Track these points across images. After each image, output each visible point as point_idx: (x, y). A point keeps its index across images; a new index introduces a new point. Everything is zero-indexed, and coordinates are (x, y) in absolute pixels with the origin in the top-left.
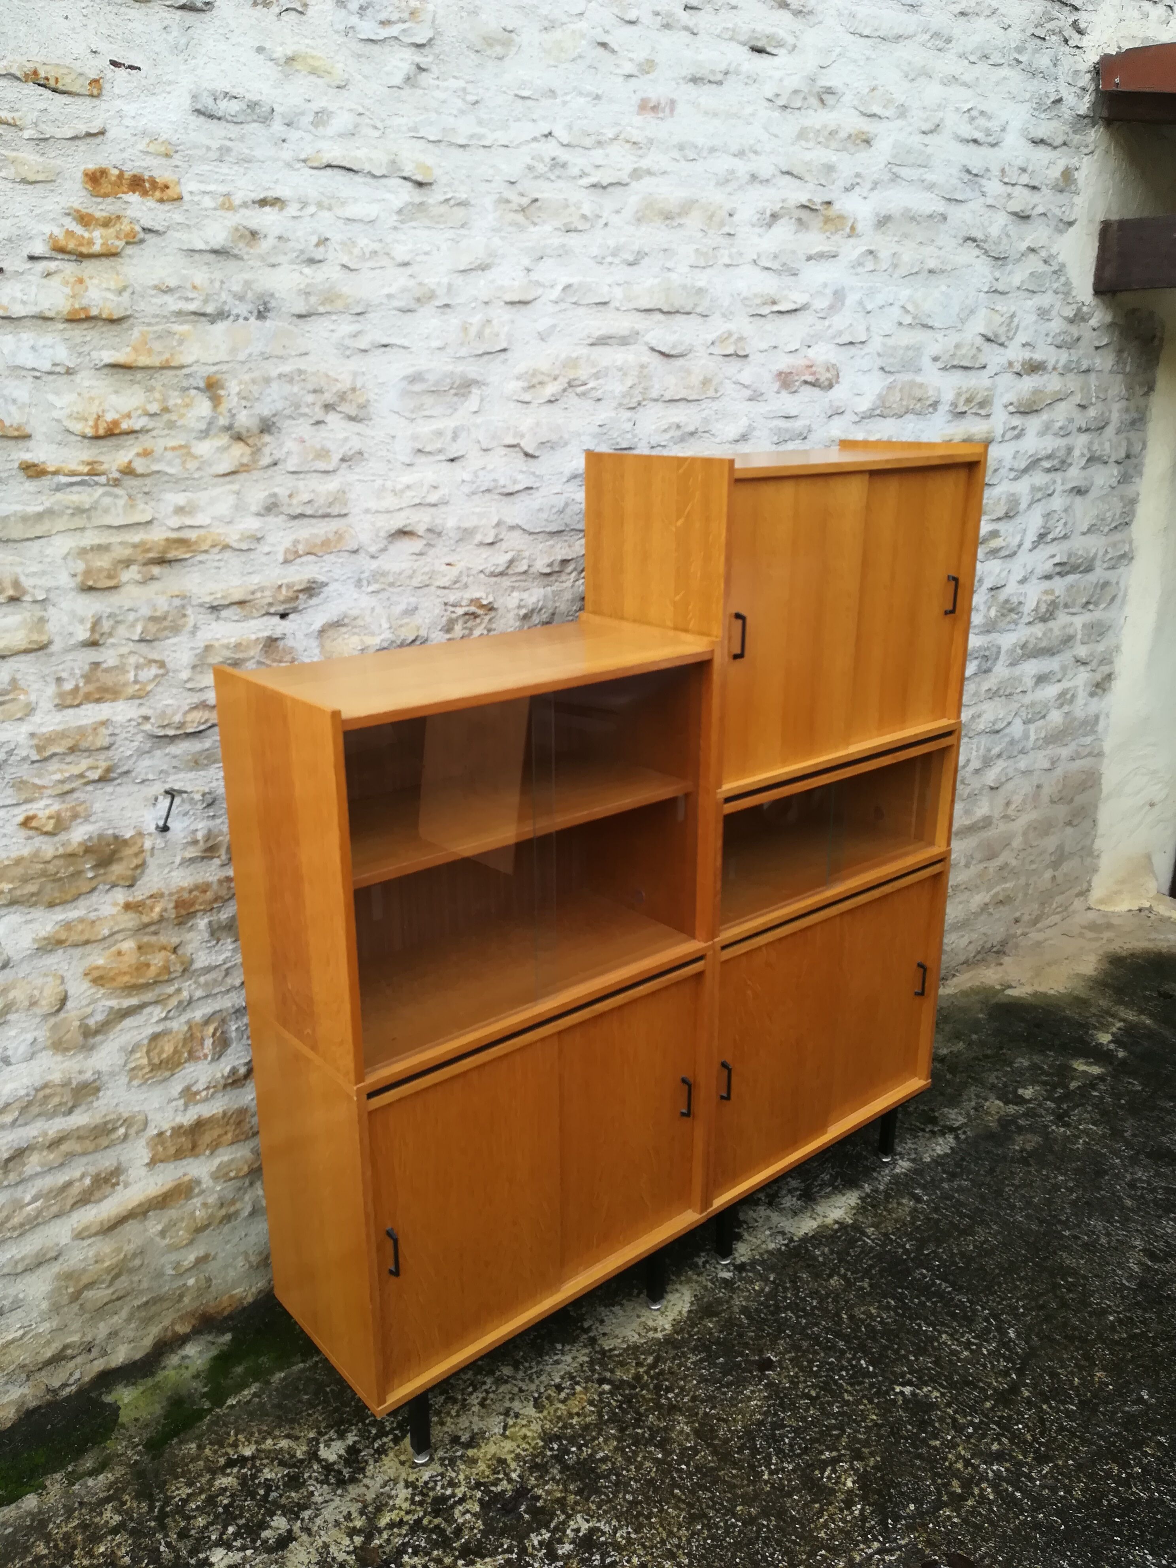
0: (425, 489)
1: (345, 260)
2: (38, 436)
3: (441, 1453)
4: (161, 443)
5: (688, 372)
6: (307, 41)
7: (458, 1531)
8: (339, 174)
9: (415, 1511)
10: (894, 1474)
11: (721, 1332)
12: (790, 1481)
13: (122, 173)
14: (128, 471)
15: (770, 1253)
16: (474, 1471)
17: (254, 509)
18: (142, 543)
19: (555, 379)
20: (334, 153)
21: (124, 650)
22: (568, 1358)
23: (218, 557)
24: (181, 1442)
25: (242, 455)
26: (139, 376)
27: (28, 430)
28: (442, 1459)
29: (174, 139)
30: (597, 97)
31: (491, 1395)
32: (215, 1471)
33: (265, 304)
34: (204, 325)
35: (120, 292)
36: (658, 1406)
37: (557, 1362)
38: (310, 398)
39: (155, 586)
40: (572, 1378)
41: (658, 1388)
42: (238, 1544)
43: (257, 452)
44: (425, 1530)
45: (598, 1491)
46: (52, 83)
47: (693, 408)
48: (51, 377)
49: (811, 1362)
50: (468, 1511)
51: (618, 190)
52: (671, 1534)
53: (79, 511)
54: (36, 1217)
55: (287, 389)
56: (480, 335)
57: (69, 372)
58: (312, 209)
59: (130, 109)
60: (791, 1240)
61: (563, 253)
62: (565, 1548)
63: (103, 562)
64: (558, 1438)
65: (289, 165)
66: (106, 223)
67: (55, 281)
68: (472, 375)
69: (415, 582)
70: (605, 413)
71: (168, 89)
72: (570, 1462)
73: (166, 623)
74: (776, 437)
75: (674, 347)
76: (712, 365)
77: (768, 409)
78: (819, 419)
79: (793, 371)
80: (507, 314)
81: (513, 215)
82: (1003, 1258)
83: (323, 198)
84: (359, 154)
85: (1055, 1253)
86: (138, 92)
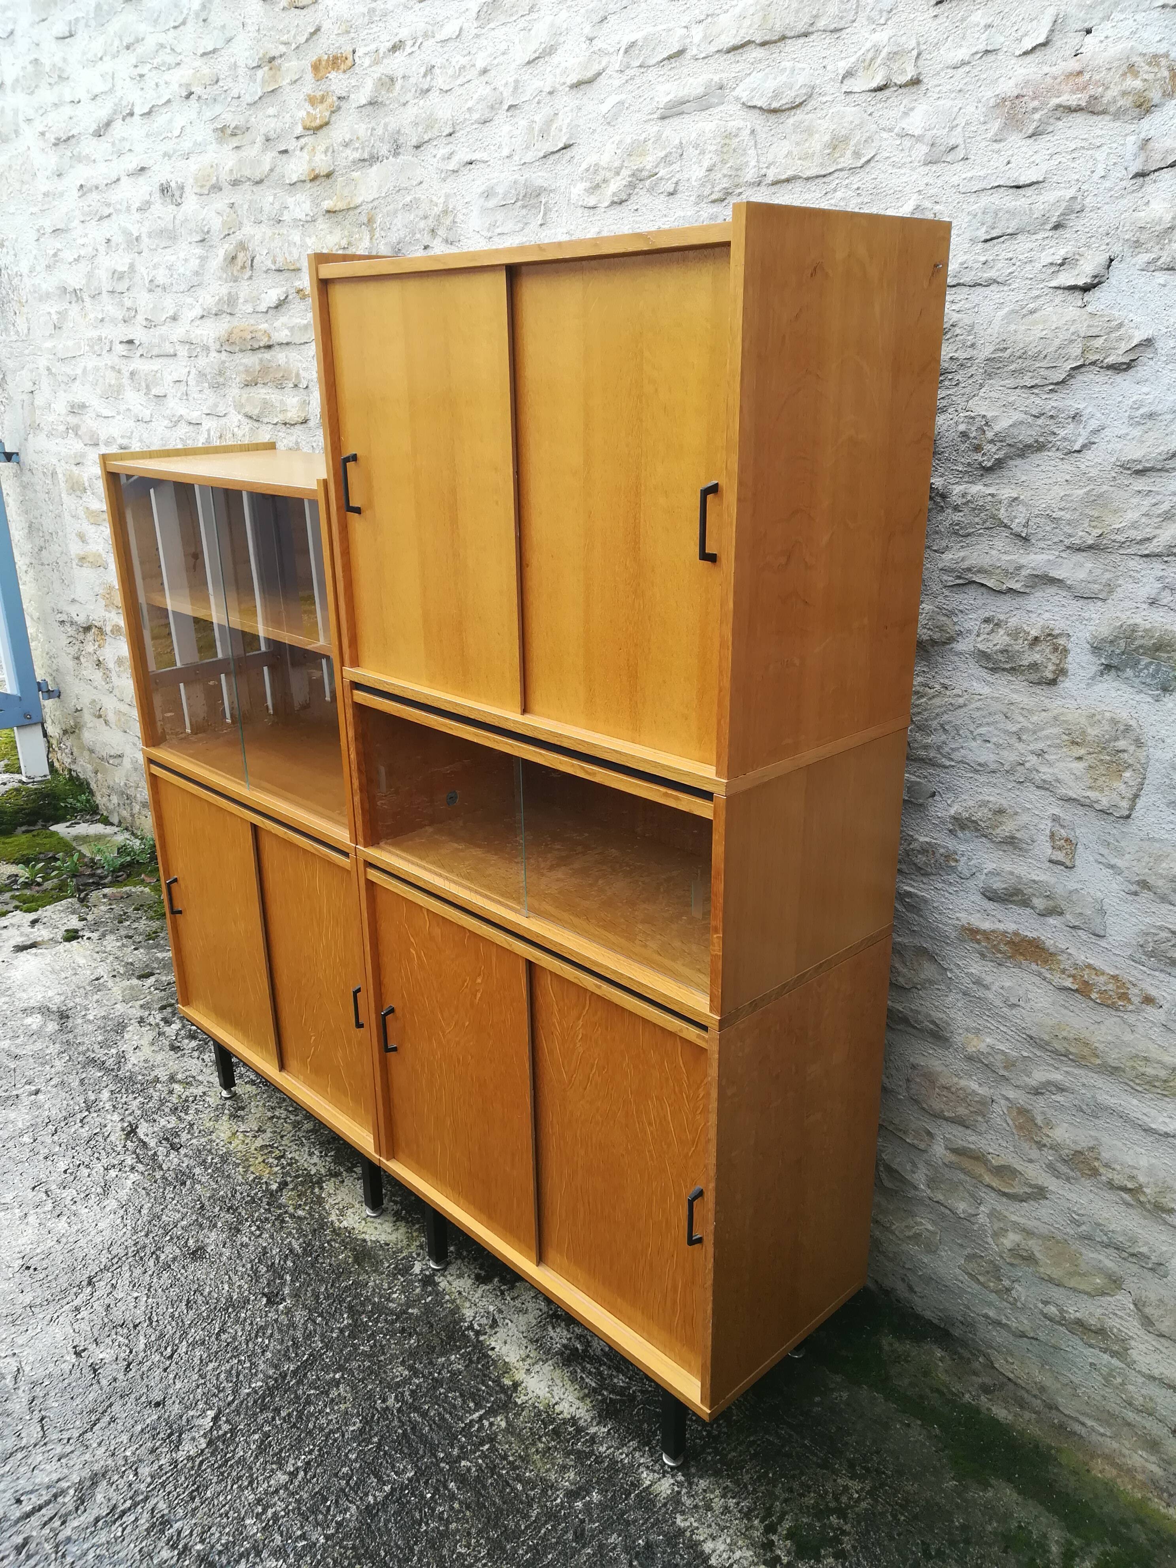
1: (442, 83)
5: (810, 131)
11: (331, 1265)
13: (328, 57)
15: (456, 1310)
19: (618, 173)
26: (338, 217)
29: (349, 17)
33: (396, 141)
34: (367, 170)
35: (327, 153)
36: (243, 1221)
40: (290, 1164)
41: (265, 1220)
44: (161, 1105)
48: (307, 225)
55: (407, 217)
56: (543, 134)
57: (313, 220)
58: (420, 42)
60: (480, 1333)
64: (224, 1161)
66: (322, 100)
67: (304, 152)
68: (539, 182)
74: (984, 229)
75: (776, 95)
76: (851, 113)
77: (969, 175)
78: (1108, 184)
79: (1024, 92)
80: (573, 101)
83: (429, 27)
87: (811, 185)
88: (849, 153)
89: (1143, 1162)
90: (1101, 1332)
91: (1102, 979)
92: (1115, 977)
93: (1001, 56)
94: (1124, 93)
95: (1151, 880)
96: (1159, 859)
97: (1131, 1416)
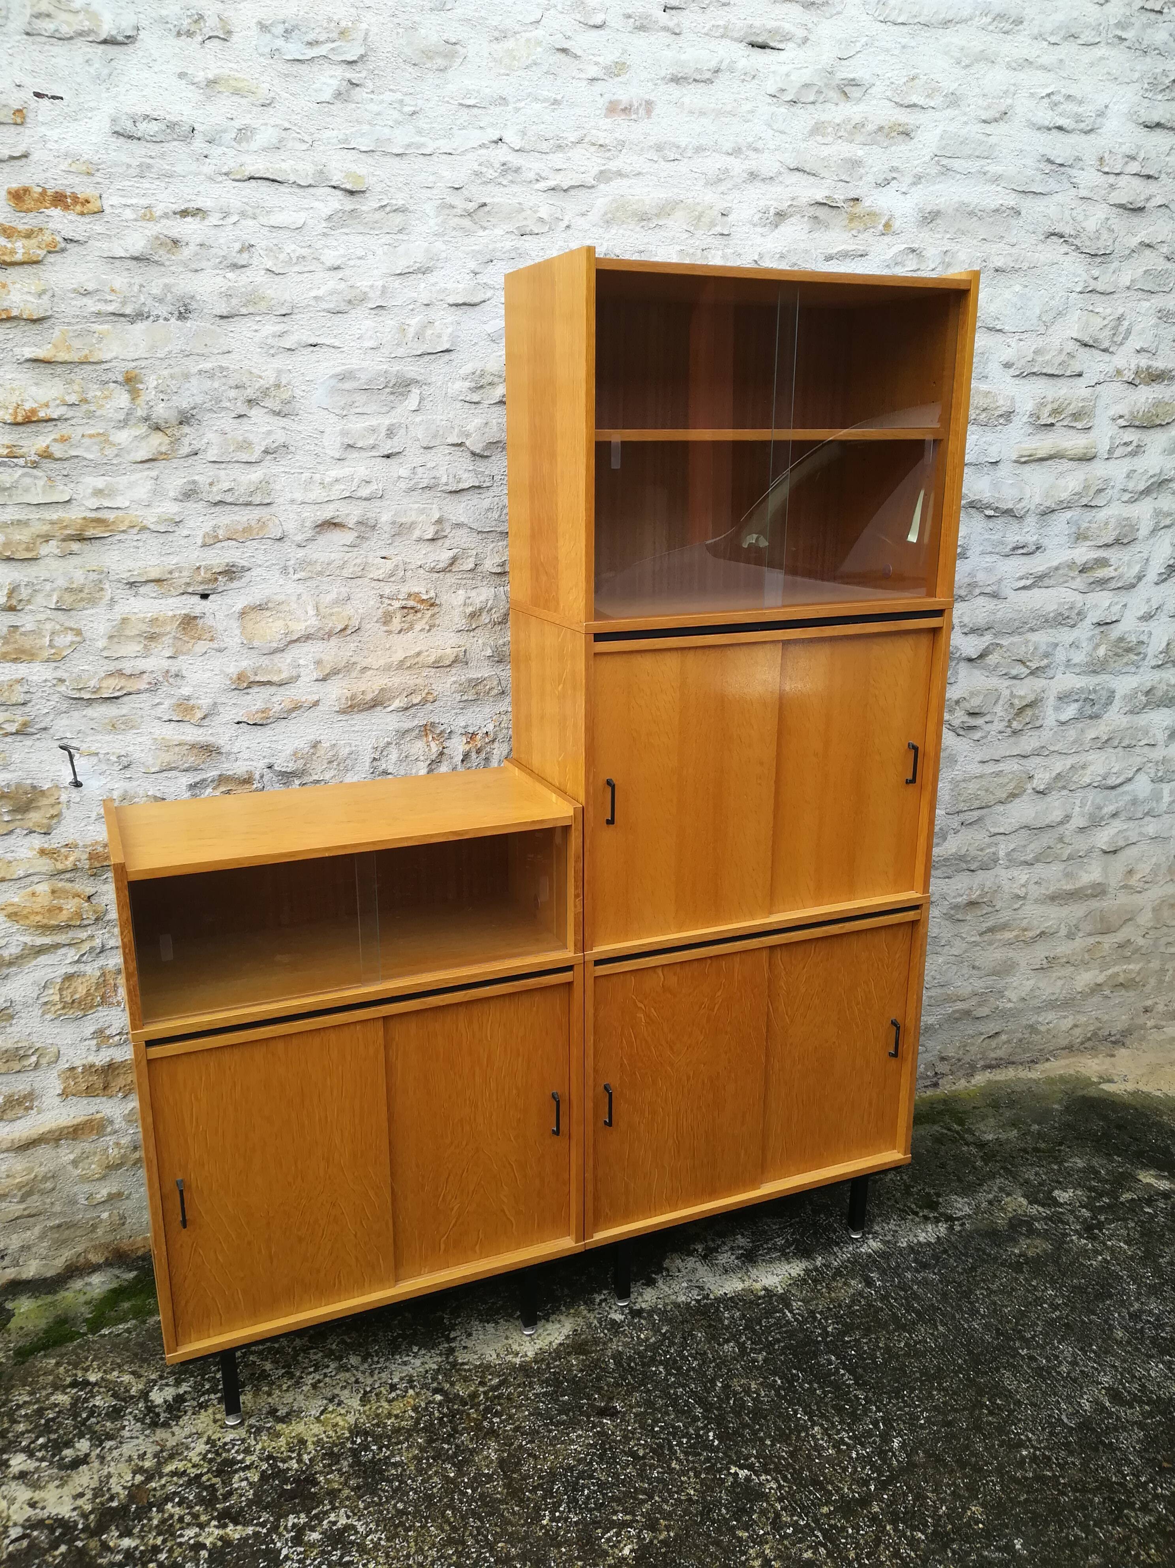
0: (355, 483)
1: (269, 264)
3: (252, 1421)
4: (80, 430)
6: (231, 65)
7: (227, 1496)
8: (264, 186)
9: (201, 1466)
10: (680, 1553)
11: (581, 1371)
12: (568, 1531)
13: (45, 190)
14: (46, 455)
15: (677, 1305)
16: (273, 1444)
17: (172, 494)
18: (60, 521)
20: (258, 165)
21: (42, 617)
22: (418, 1362)
23: (136, 538)
24: (45, 1356)
25: (160, 444)
26: (59, 370)
28: (252, 1427)
29: (95, 159)
30: (556, 102)
31: (327, 1379)
32: (58, 1387)
33: (185, 305)
34: (123, 325)
35: (40, 295)
36: (479, 1427)
37: (405, 1363)
38: (232, 393)
39: (74, 561)
40: (411, 1381)
41: (487, 1410)
42: (39, 1454)
43: (176, 441)
44: (201, 1485)
45: (374, 1493)
49: (656, 1421)
50: (247, 1479)
51: (582, 193)
52: (420, 1551)
53: (1, 489)
56: (419, 336)
59: (53, 134)
60: (707, 1297)
61: (516, 255)
62: (313, 1537)
63: (22, 536)
64: (366, 1433)
65: (211, 179)
66: (29, 235)
68: (412, 375)
69: (346, 573)
71: (90, 115)
72: (364, 1459)
73: (83, 595)
80: (452, 316)
81: (457, 219)
82: (932, 1363)
83: (247, 208)
84: (284, 166)
85: (997, 1369)
86: (61, 119)
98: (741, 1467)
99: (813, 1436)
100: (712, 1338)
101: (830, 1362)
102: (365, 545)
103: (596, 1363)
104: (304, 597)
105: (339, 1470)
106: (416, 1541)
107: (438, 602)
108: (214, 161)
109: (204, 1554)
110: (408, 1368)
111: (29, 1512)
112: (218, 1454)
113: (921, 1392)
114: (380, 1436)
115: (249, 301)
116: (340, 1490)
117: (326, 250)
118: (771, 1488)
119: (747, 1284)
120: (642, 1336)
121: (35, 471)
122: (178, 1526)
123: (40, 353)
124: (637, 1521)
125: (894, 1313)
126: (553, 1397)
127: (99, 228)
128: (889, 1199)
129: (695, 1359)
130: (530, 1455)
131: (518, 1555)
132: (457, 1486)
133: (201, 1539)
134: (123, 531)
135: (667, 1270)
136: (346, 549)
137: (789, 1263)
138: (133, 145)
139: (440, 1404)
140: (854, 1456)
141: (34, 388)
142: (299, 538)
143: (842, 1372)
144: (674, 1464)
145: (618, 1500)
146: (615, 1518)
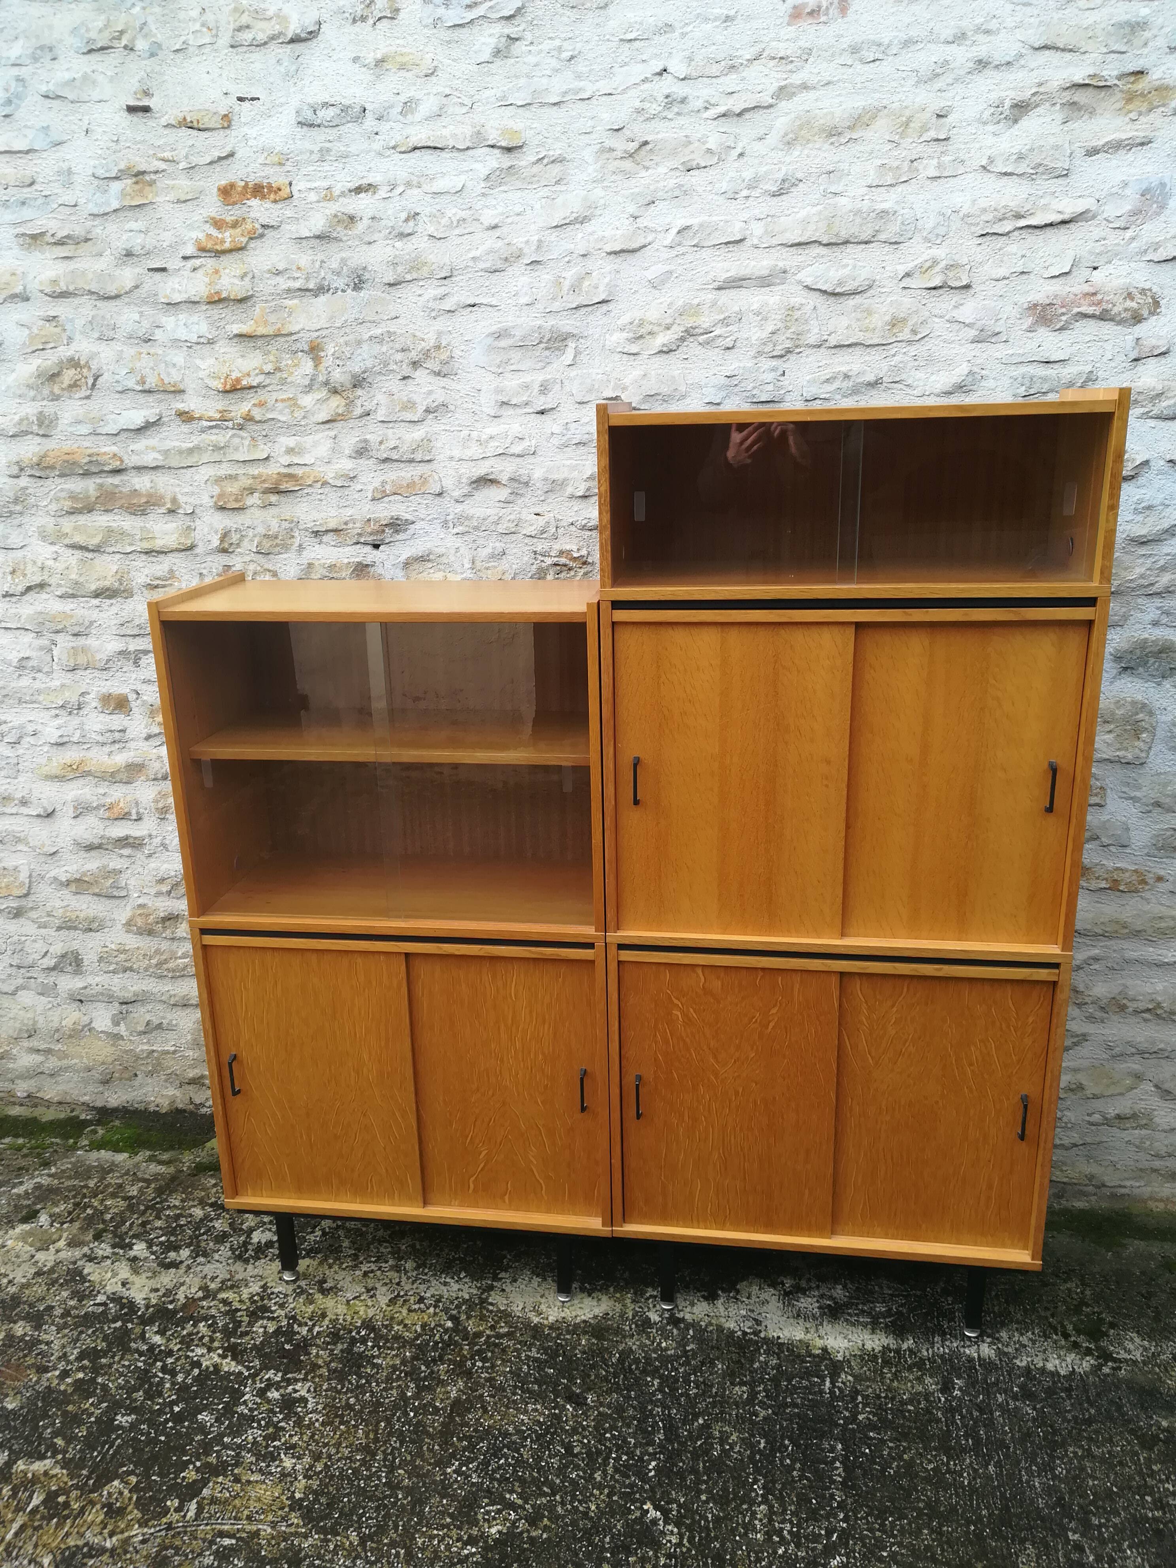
0: (509, 441)
1: (431, 230)
2: (190, 391)
3: (303, 1283)
4: (275, 396)
5: (869, 312)
6: (398, 42)
7: (244, 1334)
8: (427, 155)
9: (245, 1303)
11: (584, 1353)
12: (460, 1488)
13: (247, 183)
14: (248, 418)
15: (720, 1329)
16: (303, 1308)
17: (347, 452)
18: (260, 476)
19: (668, 329)
20: (420, 136)
21: (248, 559)
22: (456, 1287)
23: (320, 491)
25: (338, 406)
26: (259, 343)
27: (182, 387)
28: (299, 1287)
29: (285, 151)
31: (379, 1273)
32: (202, 1203)
33: (358, 276)
34: (309, 299)
35: (242, 278)
36: (461, 1364)
37: (445, 1284)
38: (399, 356)
39: (273, 511)
40: (438, 1301)
41: (479, 1352)
42: (155, 1248)
43: (350, 403)
44: (233, 1318)
45: (341, 1381)
46: (195, 124)
47: (875, 356)
48: (199, 347)
49: (613, 1428)
50: (265, 1327)
51: (757, 115)
52: (338, 1445)
53: (217, 448)
54: (184, 969)
55: (377, 349)
56: (574, 289)
57: (211, 342)
58: (400, 189)
59: (252, 132)
60: (756, 1333)
61: (681, 194)
62: (274, 1395)
63: (233, 488)
64: (372, 1329)
65: (380, 154)
66: (235, 225)
67: (200, 273)
68: (568, 329)
69: (501, 528)
70: (736, 363)
71: (280, 110)
72: (356, 1350)
73: (278, 541)
74: (1024, 388)
75: (840, 284)
76: (907, 302)
77: (1010, 352)
78: (1113, 364)
79: (1055, 302)
80: (610, 265)
81: (617, 163)
82: (948, 1499)
83: (413, 178)
84: (446, 132)
85: (1023, 1541)
86: (258, 117)
87: (873, 351)
88: (907, 330)
89: (1160, 987)
90: (1134, 1116)
91: (1127, 874)
92: (1136, 871)
93: (1032, 276)
94: (1126, 310)
95: (1163, 800)
96: (1165, 785)
97: (1157, 1164)
98: (656, 1508)
99: (754, 1513)
100: (730, 1375)
101: (833, 1449)
102: (519, 502)
103: (602, 1351)
104: (462, 550)
105: (332, 1350)
106: (341, 1435)
107: (590, 560)
108: (382, 137)
109: (196, 1371)
110: (445, 1289)
111: (119, 1288)
112: (262, 1299)
113: (910, 1524)
114: (382, 1337)
115: (412, 268)
116: (321, 1367)
117: (486, 211)
118: (670, 1541)
119: (809, 1336)
120: (664, 1345)
121: (241, 432)
122: (196, 1342)
123: (244, 329)
124: (525, 1509)
125: (948, 1430)
126: (540, 1365)
127: (289, 213)
128: (1047, 1309)
129: (697, 1388)
130: (483, 1407)
131: (408, 1487)
132: (406, 1406)
133: (202, 1359)
134: (310, 486)
135: (738, 1292)
136: (502, 505)
137: (873, 1332)
138: (315, 132)
139: (446, 1330)
140: (780, 1552)
141: (240, 360)
142: (456, 494)
143: (838, 1464)
144: (598, 1476)
145: (522, 1481)
146: (508, 1496)
